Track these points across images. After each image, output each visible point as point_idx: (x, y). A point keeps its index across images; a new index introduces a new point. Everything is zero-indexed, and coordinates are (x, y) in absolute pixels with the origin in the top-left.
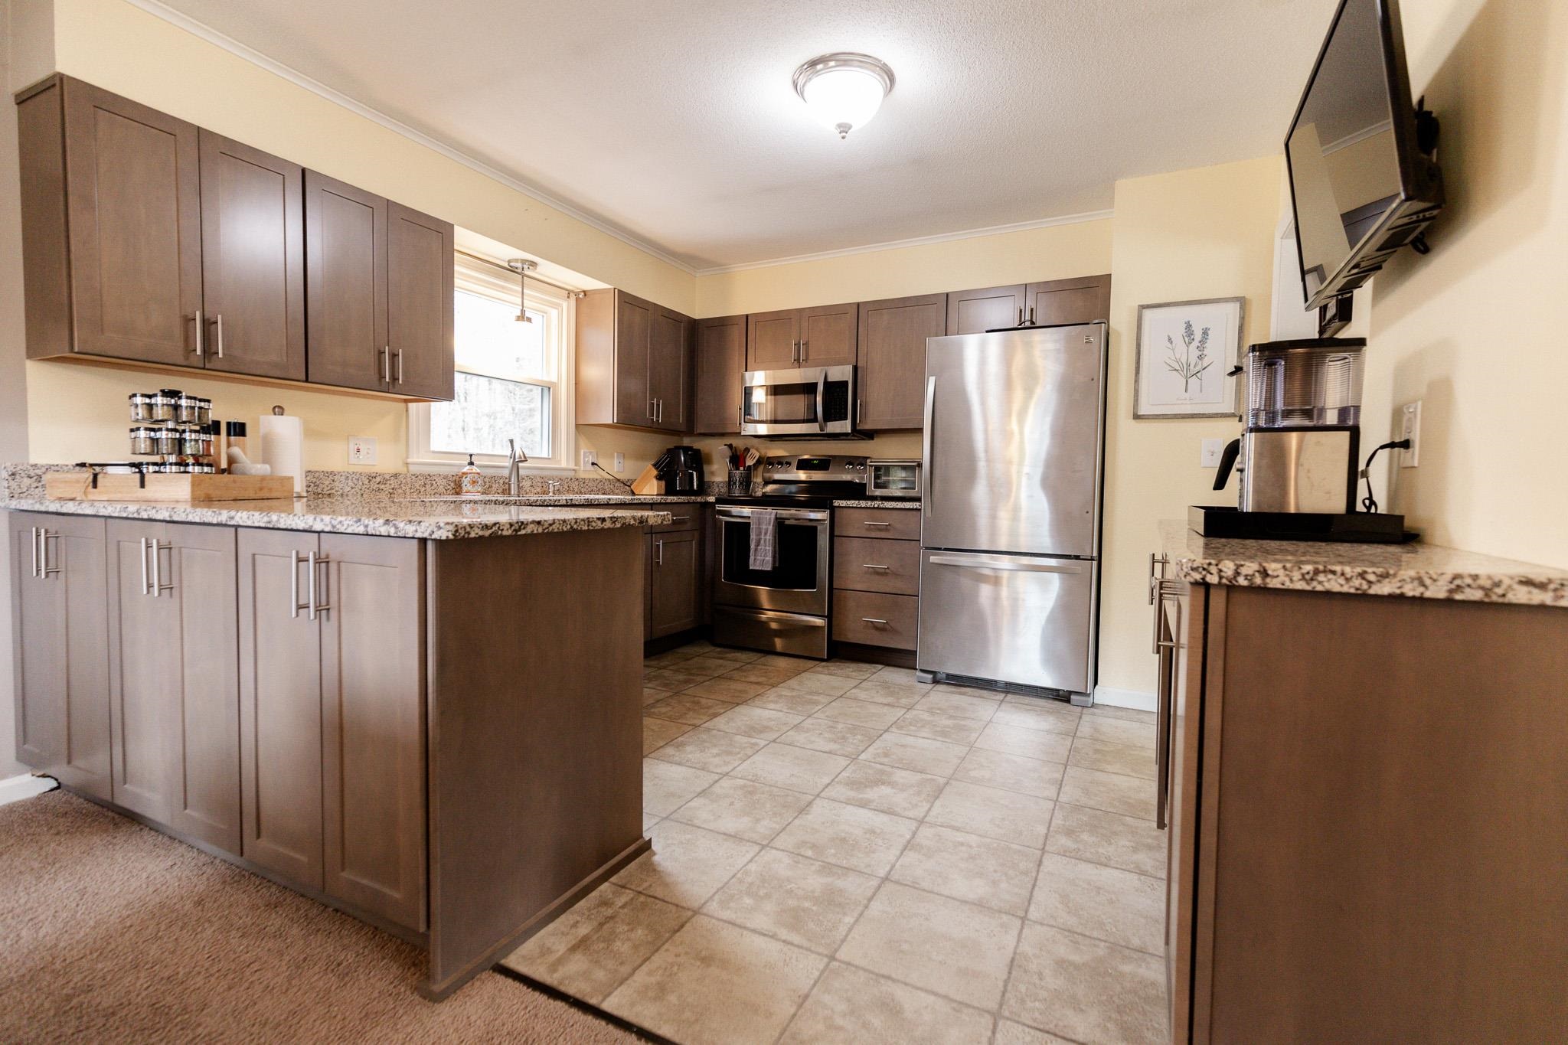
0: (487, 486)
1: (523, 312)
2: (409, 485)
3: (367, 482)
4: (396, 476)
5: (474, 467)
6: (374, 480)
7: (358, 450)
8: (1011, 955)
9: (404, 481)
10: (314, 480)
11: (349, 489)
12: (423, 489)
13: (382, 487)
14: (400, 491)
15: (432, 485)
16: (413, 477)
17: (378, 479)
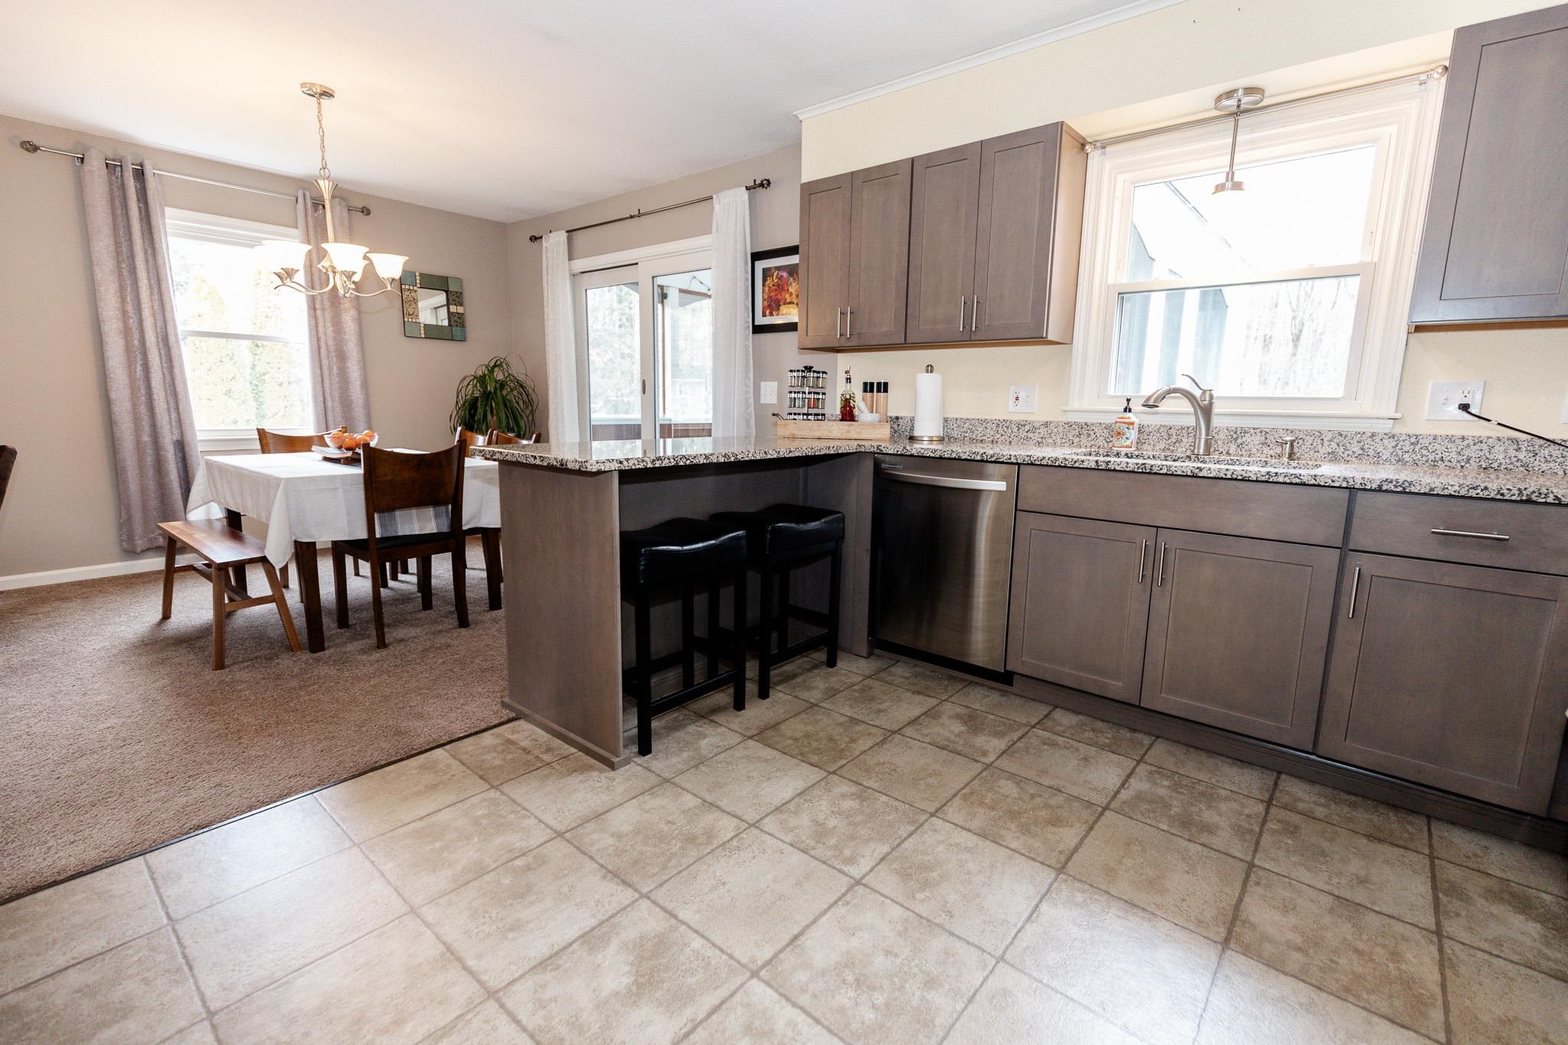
0: (1173, 440)
1: (1231, 175)
2: (1061, 435)
3: (1015, 430)
4: (1046, 424)
5: (1130, 415)
6: (1023, 428)
7: (1017, 399)
8: (196, 971)
9: (1055, 430)
10: (971, 427)
11: (999, 436)
12: (1076, 440)
13: (1030, 435)
14: (1050, 441)
15: (1089, 435)
16: (1066, 426)
17: (1027, 428)
